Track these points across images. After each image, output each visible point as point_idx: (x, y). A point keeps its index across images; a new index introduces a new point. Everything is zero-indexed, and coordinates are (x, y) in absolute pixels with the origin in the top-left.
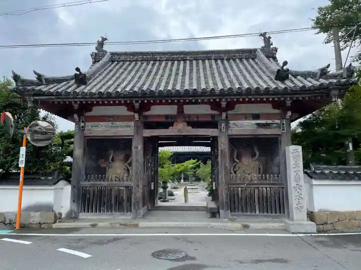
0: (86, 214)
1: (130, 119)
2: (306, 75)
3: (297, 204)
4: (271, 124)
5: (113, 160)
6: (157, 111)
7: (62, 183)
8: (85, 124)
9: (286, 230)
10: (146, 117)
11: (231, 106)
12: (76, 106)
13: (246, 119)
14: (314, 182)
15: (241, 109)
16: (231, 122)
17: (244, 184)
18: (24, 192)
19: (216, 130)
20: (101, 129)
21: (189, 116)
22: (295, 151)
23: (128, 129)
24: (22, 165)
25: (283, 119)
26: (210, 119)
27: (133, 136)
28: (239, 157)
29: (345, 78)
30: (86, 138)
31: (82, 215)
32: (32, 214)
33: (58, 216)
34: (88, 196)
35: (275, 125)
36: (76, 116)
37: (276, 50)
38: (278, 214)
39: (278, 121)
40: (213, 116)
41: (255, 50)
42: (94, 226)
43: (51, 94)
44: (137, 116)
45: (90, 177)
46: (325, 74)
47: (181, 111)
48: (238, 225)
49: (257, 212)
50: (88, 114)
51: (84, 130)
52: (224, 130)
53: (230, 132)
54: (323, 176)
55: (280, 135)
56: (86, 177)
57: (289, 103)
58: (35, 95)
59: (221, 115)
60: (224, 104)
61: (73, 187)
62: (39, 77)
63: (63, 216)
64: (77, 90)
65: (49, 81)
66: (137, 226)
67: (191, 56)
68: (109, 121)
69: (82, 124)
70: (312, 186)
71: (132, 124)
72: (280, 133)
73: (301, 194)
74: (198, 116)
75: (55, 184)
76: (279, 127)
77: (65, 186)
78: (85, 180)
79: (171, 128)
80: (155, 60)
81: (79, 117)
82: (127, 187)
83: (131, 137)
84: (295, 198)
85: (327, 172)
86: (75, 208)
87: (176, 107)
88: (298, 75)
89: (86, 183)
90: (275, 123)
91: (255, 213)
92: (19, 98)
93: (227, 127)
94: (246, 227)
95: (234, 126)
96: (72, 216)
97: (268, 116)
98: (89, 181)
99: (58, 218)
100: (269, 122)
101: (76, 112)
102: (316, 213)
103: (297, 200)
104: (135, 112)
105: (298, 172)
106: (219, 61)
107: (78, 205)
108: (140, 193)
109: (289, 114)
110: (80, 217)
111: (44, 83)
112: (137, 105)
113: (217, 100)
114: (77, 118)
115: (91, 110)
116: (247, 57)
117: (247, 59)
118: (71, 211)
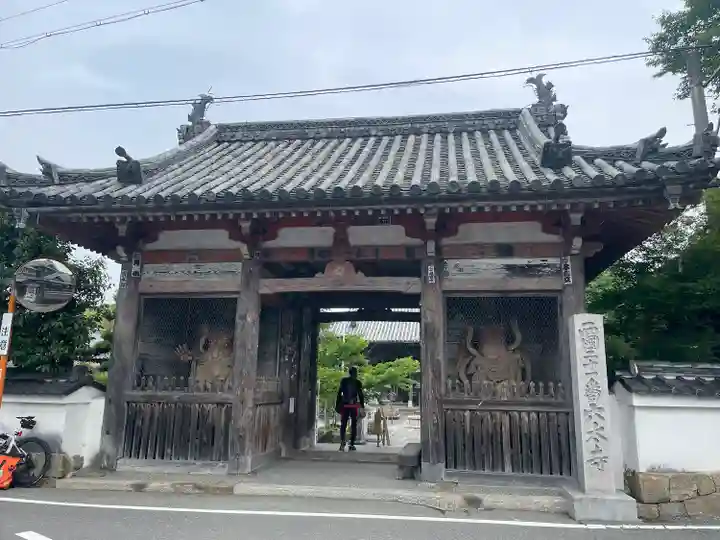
0: (134, 460)
1: (230, 256)
2: (612, 155)
3: (593, 452)
4: (540, 266)
5: (206, 347)
6: (292, 238)
7: (85, 394)
8: (142, 267)
9: (568, 515)
10: (267, 252)
11: (448, 224)
12: (122, 230)
13: (483, 255)
14: (637, 401)
15: (472, 233)
16: (451, 264)
17: (476, 403)
19: (417, 279)
20: (173, 279)
21: (359, 250)
22: (587, 326)
23: (230, 276)
25: (565, 255)
26: (403, 256)
27: (237, 292)
28: (477, 345)
29: (697, 158)
30: (143, 297)
31: (126, 465)
33: (72, 463)
34: (139, 422)
35: (548, 269)
36: (120, 250)
37: (564, 110)
38: (556, 475)
39: (556, 261)
40: (409, 250)
42: (140, 488)
43: (61, 202)
44: (244, 249)
45: (147, 381)
46: (655, 150)
47: (341, 240)
48: (456, 499)
49: (508, 468)
50: (150, 246)
51: (139, 280)
52: (431, 280)
53: (448, 285)
54: (661, 388)
55: (560, 292)
56: (139, 385)
57: (576, 218)
59: (425, 246)
60: (431, 222)
61: (109, 402)
62: (48, 169)
63: (86, 464)
64: (116, 194)
65: (67, 178)
66: (229, 491)
67: (380, 128)
68: (191, 261)
69: (136, 268)
70: (631, 409)
72: (560, 287)
73: (602, 428)
74: (376, 249)
76: (558, 272)
77: (94, 398)
78: (134, 388)
79: (319, 275)
80: (305, 138)
81: (128, 252)
82: (220, 404)
83: (234, 296)
84: (588, 436)
85: (670, 377)
86: (110, 449)
87: (330, 230)
88: (596, 157)
89: (137, 394)
90: (548, 266)
91: (503, 470)
93: (441, 272)
94: (474, 503)
95: (455, 271)
96: (102, 465)
97: (532, 249)
98: (143, 389)
99: (72, 467)
100: (537, 261)
101: (122, 242)
102: (641, 476)
103: (592, 442)
104: (243, 240)
105: (593, 376)
106: (438, 137)
107: (116, 442)
108: (246, 417)
109: (578, 242)
110: (120, 468)
111: (56, 181)
112: (246, 226)
113: (409, 211)
114: (124, 255)
115: (155, 239)
116: (499, 127)
117: (499, 131)
118: (102, 454)
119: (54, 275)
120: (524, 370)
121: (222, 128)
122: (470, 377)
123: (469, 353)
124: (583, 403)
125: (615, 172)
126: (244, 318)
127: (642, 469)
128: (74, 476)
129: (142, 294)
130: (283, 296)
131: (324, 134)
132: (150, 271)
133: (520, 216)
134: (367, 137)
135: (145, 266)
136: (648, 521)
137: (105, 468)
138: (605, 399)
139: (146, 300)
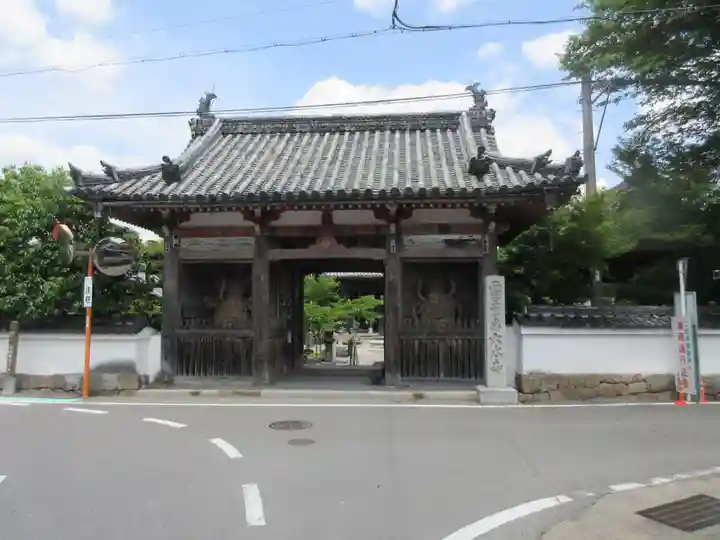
1: (248, 232)
2: (518, 166)
3: (494, 363)
4: (468, 240)
5: (225, 295)
7: (147, 331)
8: (179, 240)
9: (478, 401)
10: (274, 228)
11: (404, 212)
12: (165, 213)
13: (428, 232)
14: (524, 331)
15: (422, 216)
16: (406, 239)
18: (92, 345)
19: (382, 250)
20: (204, 249)
21: (340, 227)
22: (494, 284)
23: (246, 248)
24: (88, 304)
25: (485, 233)
26: (373, 233)
27: (252, 259)
28: (425, 293)
29: (566, 175)
30: (181, 263)
31: (180, 380)
32: (107, 376)
33: (143, 379)
35: (473, 242)
36: (165, 229)
37: (493, 114)
38: (473, 379)
39: (478, 237)
40: (378, 228)
41: (459, 114)
42: (196, 394)
43: (126, 198)
44: (257, 228)
45: (190, 323)
46: (544, 165)
47: (327, 218)
48: (409, 393)
49: (442, 375)
50: (185, 224)
51: (178, 250)
52: (393, 250)
53: (404, 254)
54: (540, 322)
55: (480, 258)
56: (184, 324)
58: (104, 200)
59: (388, 227)
60: (393, 210)
61: (164, 338)
62: (109, 170)
63: (151, 380)
64: (166, 192)
65: (125, 176)
67: (353, 124)
68: (216, 236)
69: (175, 241)
70: (520, 336)
71: (251, 240)
72: (480, 255)
73: (500, 349)
74: (353, 228)
75: (136, 332)
76: (479, 246)
77: (153, 334)
78: (182, 328)
79: (312, 246)
81: (171, 230)
82: (244, 338)
83: (250, 262)
84: (491, 354)
85: (547, 315)
86: (168, 368)
87: (319, 213)
88: (507, 165)
89: (184, 332)
90: (474, 240)
91: (439, 376)
92: (82, 204)
93: (399, 241)
94: (419, 397)
95: (410, 244)
96: (164, 380)
98: (188, 328)
99: (144, 382)
100: (465, 237)
101: (166, 222)
102: (524, 377)
103: (494, 358)
104: (255, 221)
105: (496, 316)
106: (398, 133)
107: (172, 364)
108: (263, 346)
109: (492, 226)
110: (175, 382)
111: (117, 179)
112: (258, 212)
113: (378, 206)
114: (166, 233)
115: (188, 219)
116: (444, 126)
117: (444, 130)
118: (162, 373)
119: (109, 245)
120: (457, 311)
121: (225, 122)
122: (419, 316)
123: (419, 299)
124: (489, 333)
125: (516, 182)
126: (258, 278)
127: (525, 373)
128: (146, 388)
129: (180, 260)
130: (284, 262)
131: (309, 129)
132: (186, 242)
134: (342, 132)
135: (182, 239)
136: (523, 402)
137: (166, 382)
138: (504, 330)
139: (184, 265)
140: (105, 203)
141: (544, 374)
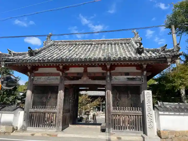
0: (31, 128)
1: (58, 75)
2: (154, 51)
3: (149, 126)
4: (136, 78)
5: (50, 98)
6: (73, 70)
7: (19, 110)
8: (34, 77)
10: (67, 74)
11: (113, 67)
12: (29, 68)
13: (121, 75)
14: (160, 113)
15: (119, 69)
16: (113, 77)
17: (120, 113)
19: (105, 81)
20: (42, 80)
21: (90, 73)
22: (148, 94)
23: (57, 80)
25: (142, 76)
26: (101, 75)
27: (59, 84)
28: (120, 98)
29: (175, 52)
30: (34, 85)
31: (29, 129)
33: (15, 128)
34: (32, 118)
35: (138, 79)
37: (141, 39)
39: (140, 77)
40: (103, 73)
41: (130, 39)
42: (33, 135)
43: (14, 61)
44: (61, 73)
45: (35, 107)
46: (164, 50)
47: (85, 71)
48: (115, 138)
50: (36, 72)
51: (33, 81)
52: (109, 81)
53: (112, 83)
55: (141, 85)
56: (33, 108)
57: (145, 66)
58: (5, 61)
59: (107, 73)
60: (108, 67)
61: (25, 112)
62: (10, 52)
63: (19, 128)
65: (15, 54)
66: (56, 136)
67: (95, 42)
68: (47, 76)
69: (32, 78)
70: (159, 115)
71: (59, 77)
72: (141, 83)
73: (152, 119)
74: (94, 73)
75: (14, 110)
76: (140, 80)
77: (21, 111)
79: (80, 80)
82: (54, 113)
84: (148, 121)
85: (168, 106)
86: (25, 125)
87: (83, 68)
88: (150, 51)
89: (32, 110)
90: (138, 78)
91: (126, 130)
93: (111, 79)
94: (119, 138)
95: (115, 79)
96: (24, 129)
97: (134, 74)
101: (29, 71)
102: (161, 132)
103: (149, 123)
104: (60, 71)
105: (149, 106)
106: (110, 45)
107: (27, 123)
109: (145, 73)
110: (27, 130)
111: (13, 55)
112: (61, 67)
113: (103, 64)
114: (30, 74)
115: (38, 70)
116: (125, 43)
117: (125, 44)
118: (23, 126)
120: (131, 104)
123: (118, 100)
124: (147, 113)
125: (155, 55)
127: (161, 130)
128: (16, 132)
129: (34, 84)
130: (70, 85)
131: (81, 44)
132: (36, 78)
133: (131, 65)
134: (92, 45)
135: (35, 77)
138: (153, 112)
139: (35, 86)
140: (6, 63)
141: (170, 131)
